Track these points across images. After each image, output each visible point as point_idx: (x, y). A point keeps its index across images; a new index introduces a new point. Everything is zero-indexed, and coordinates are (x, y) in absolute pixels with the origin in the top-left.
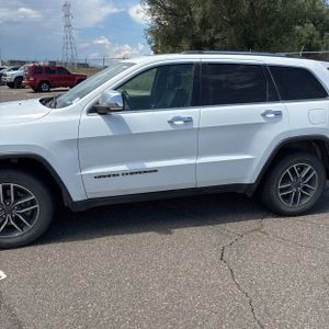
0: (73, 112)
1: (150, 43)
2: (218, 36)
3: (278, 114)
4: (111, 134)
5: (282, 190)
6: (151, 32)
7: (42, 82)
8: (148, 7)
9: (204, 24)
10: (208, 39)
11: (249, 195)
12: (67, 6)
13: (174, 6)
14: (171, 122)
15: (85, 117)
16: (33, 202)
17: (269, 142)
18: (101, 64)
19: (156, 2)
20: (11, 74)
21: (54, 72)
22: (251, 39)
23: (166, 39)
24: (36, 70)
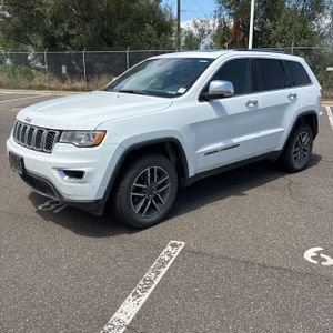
0: (188, 100)
3: (294, 96)
14: (247, 105)
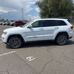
1: (40, 16)
2: (54, 14)
3: (58, 28)
4: (30, 31)
5: (59, 41)
6: (40, 14)
7: (17, 25)
8: (39, 8)
9: (51, 11)
10: (52, 14)
11: (54, 42)
12: (22, 9)
13: (45, 8)
14: (40, 29)
15: (27, 29)
16: (19, 42)
17: (56, 32)
18: (29, 21)
19: (41, 7)
20: (11, 23)
21: (20, 22)
22: (62, 14)
23: (43, 15)
24: (16, 22)
